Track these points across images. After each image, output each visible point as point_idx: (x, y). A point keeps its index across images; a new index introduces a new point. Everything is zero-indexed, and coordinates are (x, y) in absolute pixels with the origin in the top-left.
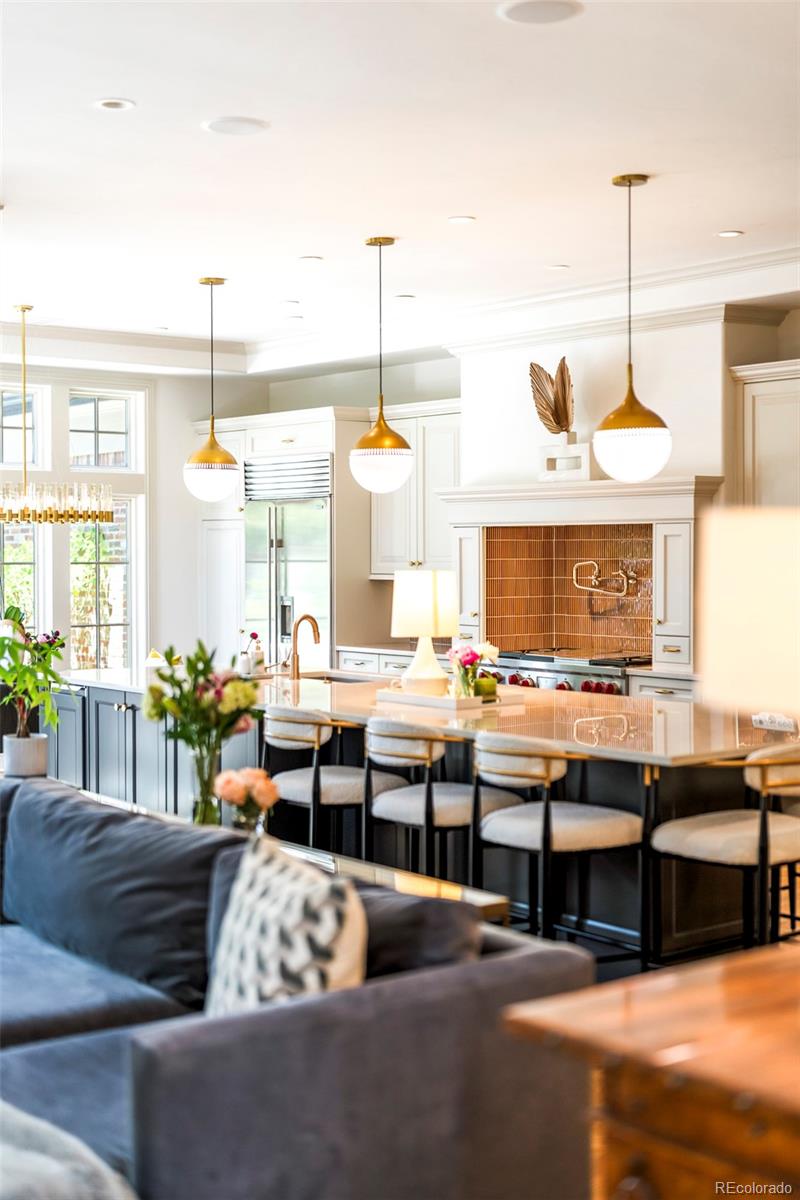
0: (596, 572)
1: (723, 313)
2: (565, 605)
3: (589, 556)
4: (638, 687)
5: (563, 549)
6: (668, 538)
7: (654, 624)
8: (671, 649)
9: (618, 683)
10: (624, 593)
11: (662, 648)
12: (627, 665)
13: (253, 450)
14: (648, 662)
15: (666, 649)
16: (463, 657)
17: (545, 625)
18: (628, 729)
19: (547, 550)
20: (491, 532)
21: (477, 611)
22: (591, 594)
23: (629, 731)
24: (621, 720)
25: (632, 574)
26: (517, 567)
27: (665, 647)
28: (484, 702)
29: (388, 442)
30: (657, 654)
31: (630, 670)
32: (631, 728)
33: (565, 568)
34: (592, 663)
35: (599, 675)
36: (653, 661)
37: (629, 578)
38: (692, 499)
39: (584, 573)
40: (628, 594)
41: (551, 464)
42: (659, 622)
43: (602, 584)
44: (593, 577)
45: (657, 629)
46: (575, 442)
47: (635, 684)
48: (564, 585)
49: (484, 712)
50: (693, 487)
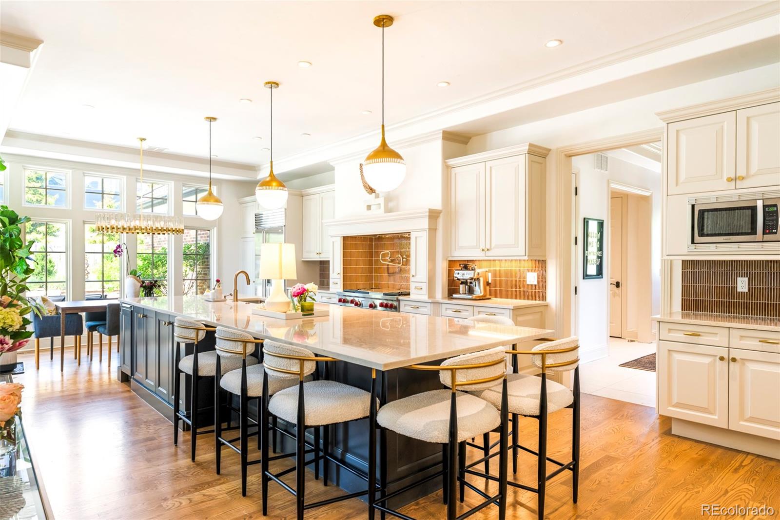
0: (390, 256)
1: (441, 135)
2: (378, 270)
3: (387, 249)
4: (404, 305)
5: (377, 247)
6: (418, 238)
7: (411, 276)
8: (418, 288)
9: (395, 303)
10: (401, 264)
11: (414, 287)
12: (399, 295)
13: (258, 209)
14: (409, 294)
15: (416, 288)
16: (297, 290)
17: (370, 278)
18: (403, 323)
19: (370, 247)
20: (345, 238)
21: (339, 272)
22: (388, 265)
23: (403, 324)
24: (400, 320)
25: (404, 256)
26: (357, 252)
27: (416, 287)
28: (303, 315)
29: (274, 184)
30: (412, 291)
31: (400, 298)
32: (404, 322)
33: (378, 254)
34: (385, 294)
35: (387, 300)
36: (411, 294)
37: (403, 258)
38: (427, 220)
39: (385, 256)
40: (403, 265)
41: (369, 207)
42: (413, 276)
43: (392, 261)
44: (388, 258)
45: (412, 279)
46: (378, 197)
47: (402, 303)
48: (377, 261)
49: (303, 321)
50: (428, 214)
